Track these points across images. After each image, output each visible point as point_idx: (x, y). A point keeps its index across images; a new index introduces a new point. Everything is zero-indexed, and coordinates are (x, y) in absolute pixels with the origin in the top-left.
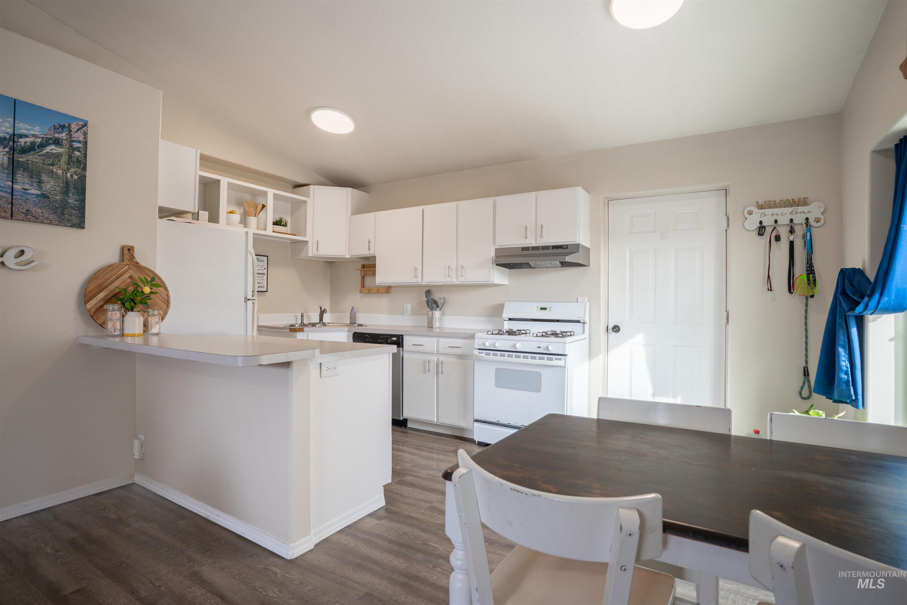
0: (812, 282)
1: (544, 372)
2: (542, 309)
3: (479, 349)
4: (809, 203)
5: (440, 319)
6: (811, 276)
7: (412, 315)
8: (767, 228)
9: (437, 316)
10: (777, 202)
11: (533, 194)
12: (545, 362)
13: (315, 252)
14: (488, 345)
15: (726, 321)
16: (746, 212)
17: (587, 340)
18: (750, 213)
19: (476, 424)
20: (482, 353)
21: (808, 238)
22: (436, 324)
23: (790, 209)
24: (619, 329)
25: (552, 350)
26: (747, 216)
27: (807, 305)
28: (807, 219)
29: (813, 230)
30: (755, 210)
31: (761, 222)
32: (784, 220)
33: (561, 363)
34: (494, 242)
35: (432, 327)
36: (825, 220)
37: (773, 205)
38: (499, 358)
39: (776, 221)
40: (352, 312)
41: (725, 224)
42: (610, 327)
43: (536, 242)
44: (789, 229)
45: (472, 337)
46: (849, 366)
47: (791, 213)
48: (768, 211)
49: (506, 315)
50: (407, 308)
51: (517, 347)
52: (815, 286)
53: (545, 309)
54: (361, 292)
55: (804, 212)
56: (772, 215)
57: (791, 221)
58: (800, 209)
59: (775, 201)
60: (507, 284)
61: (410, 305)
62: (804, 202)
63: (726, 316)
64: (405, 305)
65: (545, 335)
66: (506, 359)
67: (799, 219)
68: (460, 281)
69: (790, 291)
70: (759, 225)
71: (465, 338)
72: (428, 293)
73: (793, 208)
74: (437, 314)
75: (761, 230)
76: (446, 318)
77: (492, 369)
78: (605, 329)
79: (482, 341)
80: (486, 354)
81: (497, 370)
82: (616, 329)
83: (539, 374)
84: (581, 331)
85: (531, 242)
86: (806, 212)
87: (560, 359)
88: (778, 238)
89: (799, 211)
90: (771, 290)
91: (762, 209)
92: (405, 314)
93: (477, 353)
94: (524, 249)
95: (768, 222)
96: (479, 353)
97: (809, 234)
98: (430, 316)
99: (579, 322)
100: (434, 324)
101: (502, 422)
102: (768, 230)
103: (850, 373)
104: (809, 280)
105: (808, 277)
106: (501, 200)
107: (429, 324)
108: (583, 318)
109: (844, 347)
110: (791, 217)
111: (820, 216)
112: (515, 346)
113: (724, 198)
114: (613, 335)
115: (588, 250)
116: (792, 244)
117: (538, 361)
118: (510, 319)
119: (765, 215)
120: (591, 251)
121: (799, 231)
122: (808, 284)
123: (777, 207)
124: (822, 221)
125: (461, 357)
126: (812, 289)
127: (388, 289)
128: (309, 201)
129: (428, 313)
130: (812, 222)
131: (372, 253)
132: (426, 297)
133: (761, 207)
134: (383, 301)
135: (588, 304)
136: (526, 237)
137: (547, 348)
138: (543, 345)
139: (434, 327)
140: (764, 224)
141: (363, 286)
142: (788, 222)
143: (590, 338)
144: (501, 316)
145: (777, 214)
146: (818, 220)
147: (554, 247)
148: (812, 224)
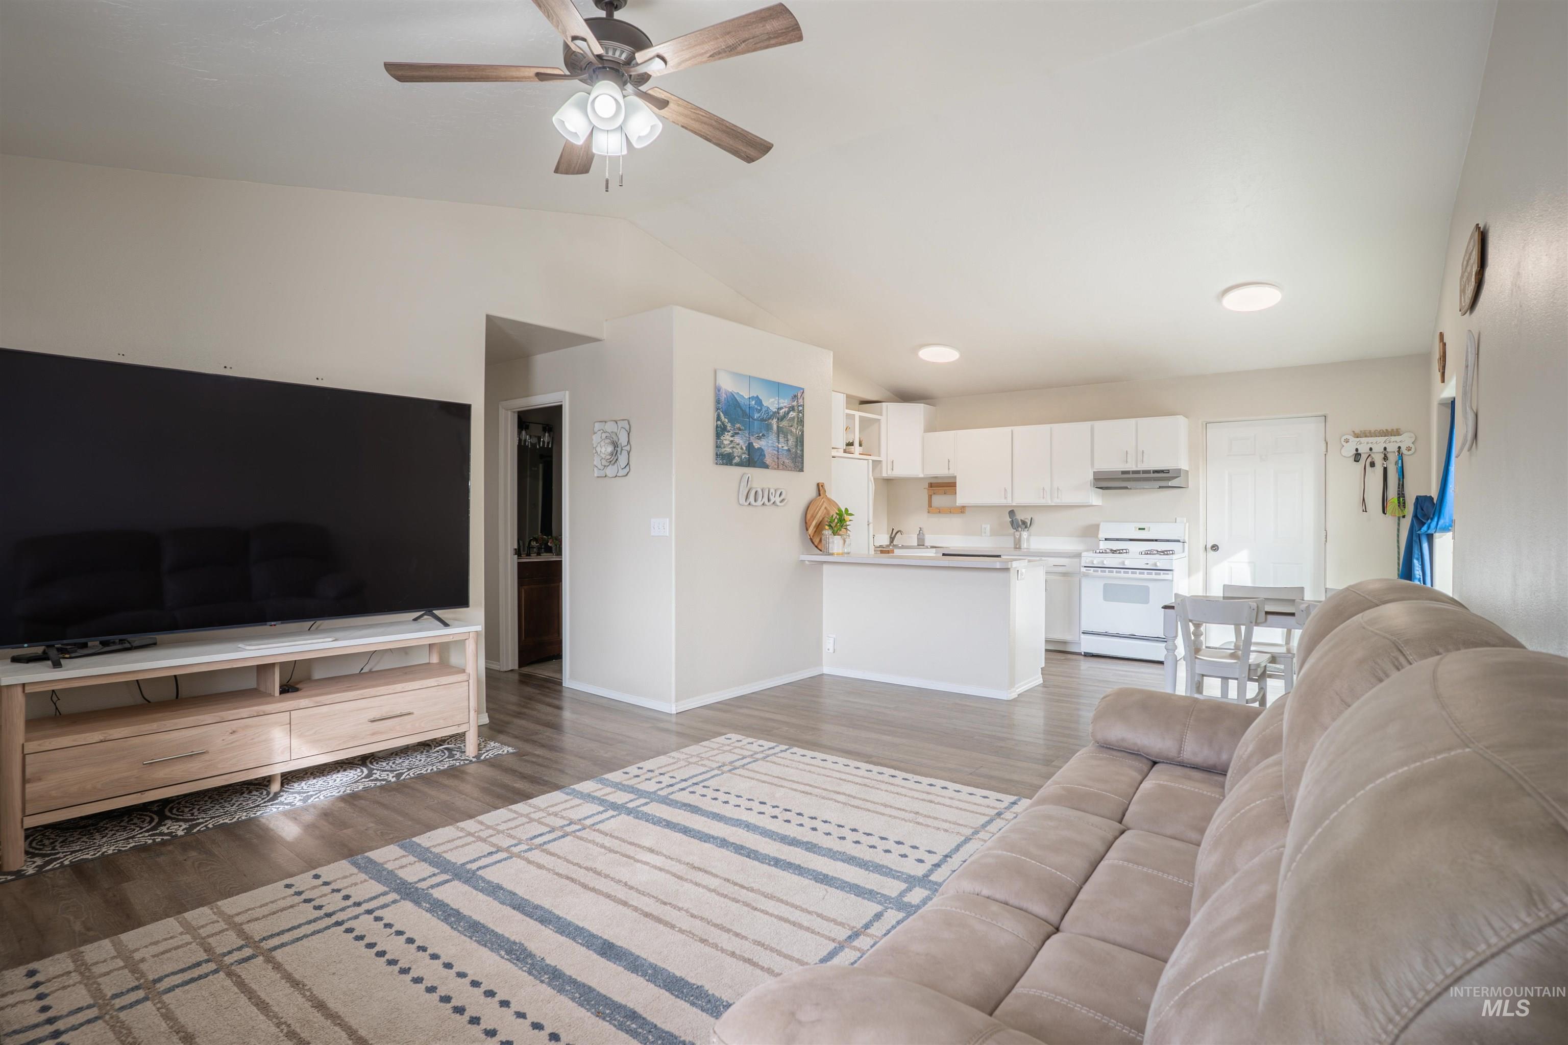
0: (1402, 504)
1: (1151, 585)
2: (1140, 529)
3: (1085, 567)
4: (1401, 433)
5: (1028, 540)
6: (1401, 499)
7: (991, 536)
8: (1362, 455)
9: (1025, 537)
10: (1373, 431)
11: (1133, 421)
12: (1154, 576)
13: (890, 472)
14: (1096, 563)
15: (1325, 540)
16: (1343, 440)
17: (1186, 559)
18: (1347, 441)
19: (1083, 636)
20: (1090, 570)
21: (1400, 465)
22: (1024, 545)
23: (1384, 439)
24: (1218, 548)
25: (1160, 566)
26: (1344, 444)
27: (1399, 524)
28: (1399, 448)
29: (1405, 458)
30: (1351, 438)
31: (1357, 450)
32: (1378, 448)
33: (1169, 577)
34: (1092, 465)
35: (1020, 548)
36: (1416, 449)
37: (1368, 434)
38: (1107, 574)
39: (1371, 449)
40: (919, 533)
41: (1324, 450)
42: (1209, 546)
43: (1137, 466)
44: (1383, 456)
45: (1078, 555)
46: (1421, 574)
47: (1385, 442)
48: (1364, 440)
49: (1102, 535)
50: (985, 528)
51: (1126, 564)
52: (1405, 508)
53: (1144, 529)
54: (929, 512)
55: (1396, 442)
56: (1368, 443)
57: (1385, 449)
58: (1393, 438)
59: (1370, 431)
60: (1101, 504)
61: (989, 526)
62: (1397, 433)
63: (1325, 534)
64: (983, 526)
65: (1148, 553)
66: (1114, 574)
67: (1392, 448)
68: (1056, 501)
69: (1384, 512)
70: (1355, 452)
71: (1069, 557)
72: (1012, 513)
73: (1387, 438)
74: (1025, 534)
75: (1357, 457)
76: (1032, 539)
77: (1100, 585)
78: (1204, 548)
79: (1091, 559)
80: (1094, 571)
81: (1105, 585)
82: (1215, 548)
83: (1147, 588)
84: (1181, 551)
85: (1131, 467)
86: (1398, 441)
87: (1168, 574)
88: (1372, 464)
89: (1392, 440)
90: (1366, 511)
91: (1357, 437)
92: (983, 534)
93: (1085, 571)
94: (1124, 472)
95: (1363, 449)
96: (1086, 570)
97: (1400, 461)
98: (1017, 537)
99: (1179, 541)
100: (1022, 545)
101: (1111, 631)
102: (1364, 457)
103: (1422, 580)
104: (1399, 503)
105: (1399, 500)
106: (1099, 425)
107: (1017, 545)
108: (1183, 538)
109: (1418, 559)
110: (1385, 445)
111: (1411, 445)
112: (1123, 563)
113: (1324, 424)
114: (1211, 554)
115: (1187, 472)
116: (1385, 469)
117: (1146, 576)
118: (1106, 539)
119: (1360, 444)
120: (1189, 473)
121: (1393, 458)
122: (1399, 506)
123: (1372, 437)
124: (1413, 450)
125: (1065, 574)
126: (1402, 511)
127: (962, 509)
128: (883, 419)
129: (1014, 534)
130: (1403, 450)
131: (952, 472)
132: (1010, 518)
133: (1357, 436)
134: (956, 521)
135: (1187, 524)
136: (1127, 462)
137: (1155, 565)
138: (1151, 562)
139: (1022, 547)
140: (1359, 452)
141: (930, 505)
142: (1383, 450)
143: (1189, 556)
144: (1097, 537)
145: (1372, 443)
146: (1409, 449)
147: (1155, 472)
148: (1403, 452)
